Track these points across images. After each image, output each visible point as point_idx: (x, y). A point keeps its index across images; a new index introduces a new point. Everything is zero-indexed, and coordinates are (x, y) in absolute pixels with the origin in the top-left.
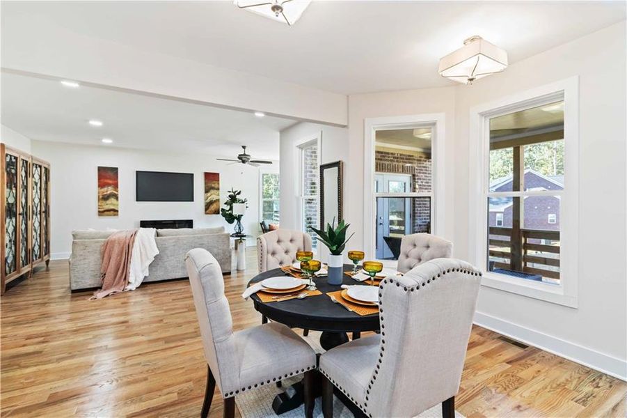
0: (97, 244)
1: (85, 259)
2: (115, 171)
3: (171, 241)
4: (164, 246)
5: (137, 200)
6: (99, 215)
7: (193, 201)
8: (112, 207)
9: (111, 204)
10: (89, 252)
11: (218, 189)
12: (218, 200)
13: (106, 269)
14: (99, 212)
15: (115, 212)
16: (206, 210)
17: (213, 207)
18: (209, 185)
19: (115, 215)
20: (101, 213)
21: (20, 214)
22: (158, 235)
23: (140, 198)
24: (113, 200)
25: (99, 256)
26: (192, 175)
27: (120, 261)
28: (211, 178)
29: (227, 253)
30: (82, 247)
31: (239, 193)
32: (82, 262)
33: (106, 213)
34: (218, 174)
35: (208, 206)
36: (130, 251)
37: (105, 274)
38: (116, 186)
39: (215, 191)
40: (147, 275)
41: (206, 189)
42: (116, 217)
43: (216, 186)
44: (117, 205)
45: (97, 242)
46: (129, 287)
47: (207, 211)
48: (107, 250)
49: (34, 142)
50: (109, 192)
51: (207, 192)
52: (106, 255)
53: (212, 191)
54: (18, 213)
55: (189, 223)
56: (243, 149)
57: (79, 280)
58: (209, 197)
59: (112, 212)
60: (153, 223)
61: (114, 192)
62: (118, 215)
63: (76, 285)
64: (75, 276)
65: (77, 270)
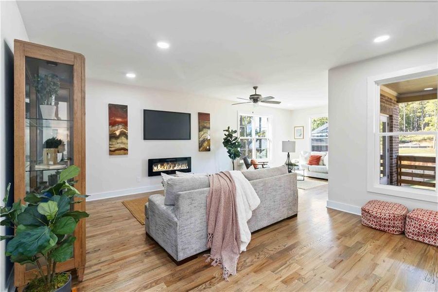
1: (191, 217)
2: (124, 108)
5: (145, 139)
6: (110, 154)
7: (190, 140)
8: (122, 146)
9: (122, 143)
10: (195, 207)
11: (209, 128)
13: (213, 228)
14: (110, 151)
15: (125, 150)
16: (200, 147)
17: (205, 145)
18: (202, 124)
19: (125, 154)
20: (112, 152)
23: (147, 136)
24: (123, 139)
26: (190, 115)
28: (204, 118)
31: (235, 132)
33: (117, 152)
34: (209, 114)
35: (201, 145)
37: (212, 234)
38: (125, 124)
39: (207, 130)
42: (126, 156)
43: (208, 126)
44: (127, 144)
45: (202, 193)
47: (201, 149)
50: (119, 131)
51: (200, 130)
52: (212, 209)
53: (205, 130)
55: (188, 160)
56: (255, 90)
57: (186, 246)
58: (202, 135)
59: (122, 151)
60: (158, 161)
61: (124, 130)
62: (127, 154)
63: (184, 253)
64: (182, 242)
65: (184, 233)
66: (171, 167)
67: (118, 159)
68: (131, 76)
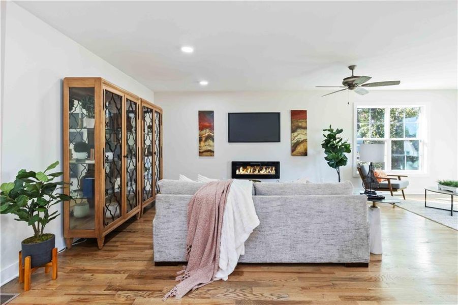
0: (182, 202)
1: (168, 222)
2: (211, 114)
3: (275, 204)
4: (264, 211)
5: (229, 141)
6: (200, 155)
7: (279, 141)
8: (209, 148)
9: (209, 145)
10: (173, 212)
11: (306, 128)
12: (305, 141)
13: (192, 240)
14: (200, 152)
15: (211, 152)
16: (293, 151)
17: (300, 149)
18: (296, 124)
19: (211, 156)
21: (124, 157)
22: (256, 192)
23: (231, 139)
24: (210, 142)
25: (184, 219)
26: (279, 114)
27: (209, 230)
28: (298, 116)
29: (362, 230)
30: (166, 205)
31: (340, 131)
32: (165, 226)
33: (205, 153)
34: (306, 111)
35: (294, 147)
36: (221, 215)
37: (191, 247)
38: (212, 128)
39: (302, 130)
40: (243, 253)
41: (292, 129)
43: (303, 125)
44: (213, 146)
45: (183, 199)
46: (219, 276)
47: (294, 153)
48: (193, 213)
49: (156, 94)
50: (207, 134)
51: (293, 131)
52: (192, 219)
53: (299, 131)
54: (123, 155)
55: (276, 165)
56: (351, 71)
57: (162, 250)
58: (296, 137)
59: (209, 153)
60: (241, 164)
61: (211, 134)
62: (213, 156)
63: (160, 256)
64: (158, 243)
65: (160, 236)
66: (256, 170)
67: (206, 160)
68: (204, 83)
